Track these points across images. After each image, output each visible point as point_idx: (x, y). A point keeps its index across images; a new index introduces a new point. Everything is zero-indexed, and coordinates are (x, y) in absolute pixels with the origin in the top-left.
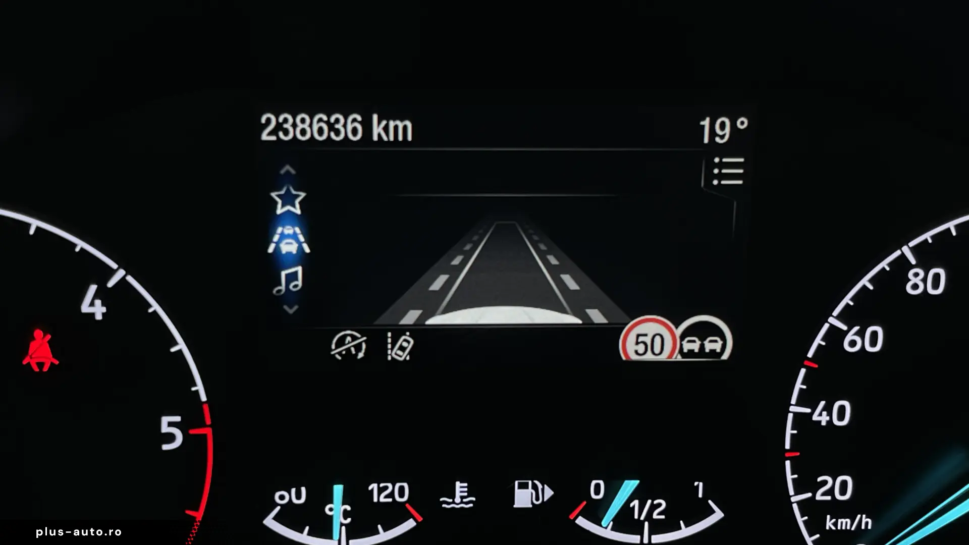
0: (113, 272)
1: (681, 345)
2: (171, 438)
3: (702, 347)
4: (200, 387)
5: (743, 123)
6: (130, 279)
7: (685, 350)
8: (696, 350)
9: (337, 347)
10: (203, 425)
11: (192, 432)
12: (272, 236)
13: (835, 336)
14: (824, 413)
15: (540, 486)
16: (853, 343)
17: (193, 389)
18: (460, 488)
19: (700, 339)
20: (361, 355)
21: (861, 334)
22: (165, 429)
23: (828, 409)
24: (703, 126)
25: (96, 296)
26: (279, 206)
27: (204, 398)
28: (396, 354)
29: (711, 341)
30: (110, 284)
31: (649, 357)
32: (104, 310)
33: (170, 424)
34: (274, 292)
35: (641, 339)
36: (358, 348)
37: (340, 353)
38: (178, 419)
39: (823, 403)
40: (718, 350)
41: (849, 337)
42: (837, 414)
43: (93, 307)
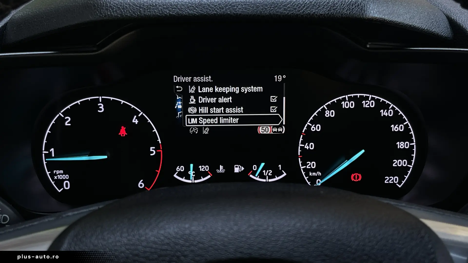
0: (140, 113)
1: (273, 130)
2: (152, 152)
3: (278, 130)
4: (159, 140)
5: (284, 77)
6: (144, 114)
7: (274, 131)
8: (276, 131)
9: (191, 131)
10: (160, 149)
11: (157, 151)
12: (176, 104)
13: (309, 127)
14: (308, 146)
15: (241, 167)
16: (313, 129)
17: (158, 140)
18: (221, 167)
19: (277, 128)
20: (197, 133)
21: (315, 126)
22: (151, 150)
23: (308, 145)
24: (275, 77)
25: (136, 118)
26: (178, 97)
27: (160, 143)
28: (205, 132)
29: (280, 129)
30: (139, 116)
31: (265, 133)
32: (138, 121)
33: (153, 149)
34: (176, 117)
35: (263, 128)
36: (196, 131)
37: (192, 132)
38: (154, 148)
39: (307, 144)
40: (282, 131)
41: (312, 127)
42: (311, 146)
43: (135, 121)
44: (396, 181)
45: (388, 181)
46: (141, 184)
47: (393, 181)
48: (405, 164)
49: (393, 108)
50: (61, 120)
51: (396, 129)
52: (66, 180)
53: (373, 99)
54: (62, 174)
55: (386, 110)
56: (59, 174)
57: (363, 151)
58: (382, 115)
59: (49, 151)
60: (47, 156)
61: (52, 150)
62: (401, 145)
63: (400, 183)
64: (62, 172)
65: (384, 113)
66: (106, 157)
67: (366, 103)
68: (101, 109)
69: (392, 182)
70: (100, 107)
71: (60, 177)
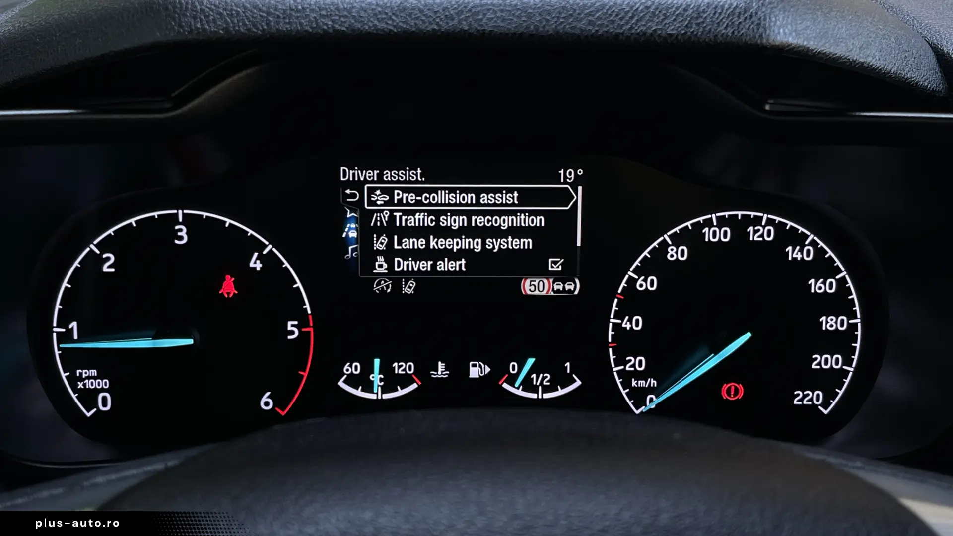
0: (266, 246)
1: (553, 287)
2: (292, 333)
3: (564, 288)
4: (307, 306)
5: (580, 172)
6: (274, 250)
7: (555, 289)
8: (561, 289)
9: (377, 286)
10: (308, 326)
11: (303, 329)
12: (345, 229)
13: (632, 282)
14: (628, 323)
15: (483, 366)
16: (641, 286)
17: (304, 307)
18: (441, 366)
19: (563, 284)
20: (389, 291)
21: (645, 280)
22: (290, 328)
23: (630, 320)
24: (561, 173)
25: (257, 259)
26: (349, 213)
27: (309, 312)
28: (407, 290)
29: (568, 285)
30: (264, 252)
31: (537, 293)
32: (261, 265)
33: (293, 325)
34: (345, 257)
35: (532, 283)
36: (387, 287)
37: (378, 290)
38: (296, 323)
39: (627, 318)
40: (572, 289)
41: (639, 282)
42: (635, 323)
43: (256, 264)
44: (818, 400)
45: (801, 400)
46: (266, 402)
47: (811, 400)
48: (837, 364)
49: (813, 243)
50: (94, 261)
51: (820, 288)
52: (103, 390)
53: (770, 222)
54: (95, 378)
55: (798, 248)
56: (89, 378)
57: (748, 335)
58: (790, 258)
59: (66, 327)
60: (62, 338)
61: (74, 325)
62: (830, 323)
63: (826, 405)
64: (94, 372)
65: (793, 253)
66: (190, 342)
67: (756, 232)
68: (181, 238)
69: (810, 403)
70: (179, 234)
71: (90, 384)
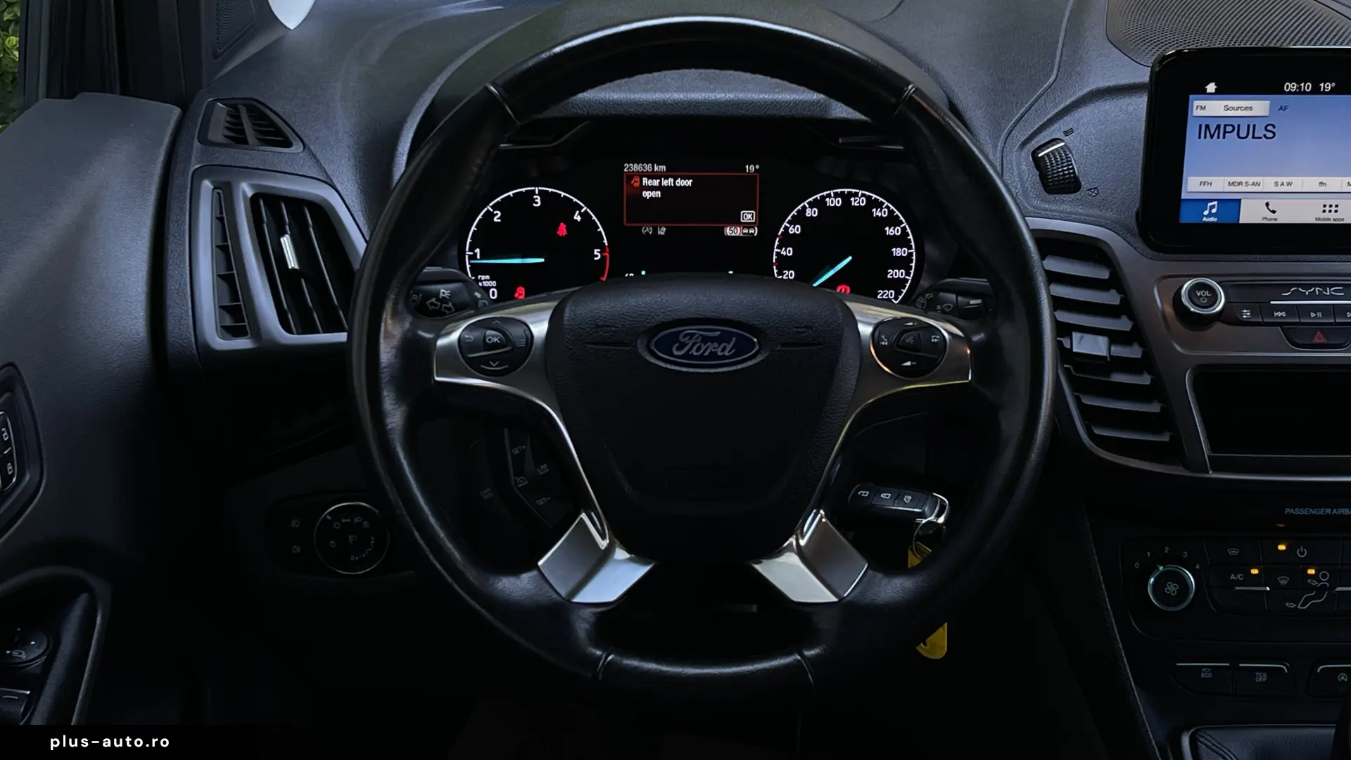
0: (583, 207)
1: (742, 231)
2: (597, 256)
3: (749, 231)
4: (606, 241)
5: (757, 167)
6: (587, 209)
7: (744, 233)
8: (747, 233)
10: (606, 252)
11: (603, 254)
13: (786, 228)
14: (784, 252)
16: (792, 231)
17: (604, 241)
19: (748, 229)
20: (651, 233)
21: (794, 228)
22: (596, 253)
23: (786, 250)
24: (747, 167)
25: (578, 215)
27: (606, 244)
28: (661, 233)
29: (751, 230)
30: (582, 211)
31: (733, 234)
32: (580, 218)
35: (731, 229)
36: (650, 231)
37: (645, 232)
38: (599, 250)
39: (784, 249)
40: (754, 233)
41: (791, 228)
42: (788, 252)
43: (577, 218)
44: (891, 295)
45: (882, 295)
47: (888, 295)
48: (902, 275)
49: (887, 207)
50: (489, 215)
51: (892, 232)
52: (493, 287)
53: (863, 195)
54: (488, 280)
55: (879, 209)
56: (485, 280)
57: (850, 258)
58: (875, 215)
59: (473, 252)
60: (471, 258)
61: (478, 251)
62: (898, 252)
63: (896, 298)
64: (488, 277)
65: (877, 213)
66: (543, 260)
67: (855, 201)
68: (537, 203)
70: (536, 200)
71: (486, 284)
